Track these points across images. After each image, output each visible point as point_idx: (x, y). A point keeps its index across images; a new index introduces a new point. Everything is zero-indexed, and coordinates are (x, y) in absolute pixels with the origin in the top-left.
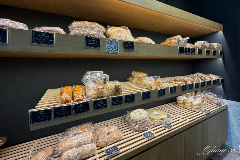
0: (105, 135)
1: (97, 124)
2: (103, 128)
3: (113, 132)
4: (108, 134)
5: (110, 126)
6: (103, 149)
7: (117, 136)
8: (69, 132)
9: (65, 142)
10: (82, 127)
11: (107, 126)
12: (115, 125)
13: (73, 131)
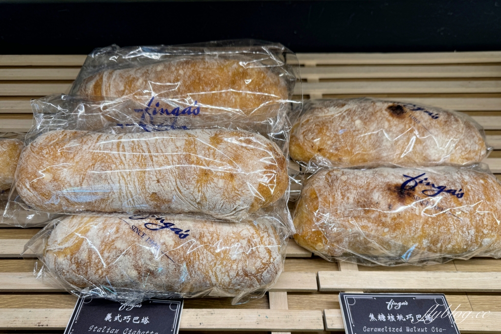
0: (376, 196)
1: (311, 59)
2: (358, 122)
3: (452, 192)
4: (403, 192)
5: (426, 117)
6: (330, 279)
7: (478, 230)
8: (109, 78)
9: (55, 158)
10: (200, 68)
11: (397, 110)
12: (468, 126)
13: (130, 83)
